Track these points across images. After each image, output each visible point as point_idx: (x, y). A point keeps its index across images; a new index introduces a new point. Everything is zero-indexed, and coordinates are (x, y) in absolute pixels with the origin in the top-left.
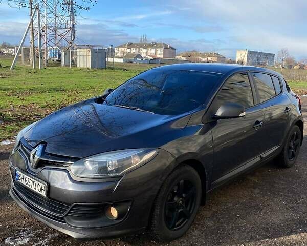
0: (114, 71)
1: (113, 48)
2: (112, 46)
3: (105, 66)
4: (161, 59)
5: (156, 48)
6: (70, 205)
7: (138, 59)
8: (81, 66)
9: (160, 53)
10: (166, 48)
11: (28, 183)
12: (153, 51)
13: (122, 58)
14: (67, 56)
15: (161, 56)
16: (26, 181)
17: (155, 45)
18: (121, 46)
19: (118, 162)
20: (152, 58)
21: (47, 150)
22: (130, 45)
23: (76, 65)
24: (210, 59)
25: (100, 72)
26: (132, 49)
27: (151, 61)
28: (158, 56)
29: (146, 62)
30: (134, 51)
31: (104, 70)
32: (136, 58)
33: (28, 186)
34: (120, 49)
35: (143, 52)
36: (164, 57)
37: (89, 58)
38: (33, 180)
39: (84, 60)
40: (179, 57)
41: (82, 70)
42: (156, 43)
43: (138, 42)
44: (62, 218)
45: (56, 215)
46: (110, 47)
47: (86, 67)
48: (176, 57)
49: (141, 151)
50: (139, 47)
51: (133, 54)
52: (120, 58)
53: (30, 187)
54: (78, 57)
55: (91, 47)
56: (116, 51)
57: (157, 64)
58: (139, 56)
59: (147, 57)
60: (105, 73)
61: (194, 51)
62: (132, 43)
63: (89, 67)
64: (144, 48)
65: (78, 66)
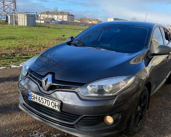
0: (41, 28)
1: (37, 14)
2: (37, 13)
3: (35, 25)
4: (66, 21)
5: (63, 15)
6: (80, 116)
7: (52, 21)
8: (21, 25)
9: (65, 18)
10: (69, 15)
11: (42, 101)
12: (61, 17)
13: (43, 20)
14: (12, 18)
15: (66, 20)
16: (39, 100)
17: (62, 13)
18: (42, 13)
19: (113, 86)
20: (61, 21)
21: (57, 78)
22: (48, 13)
23: (18, 24)
24: (93, 22)
25: (33, 28)
26: (49, 15)
27: (60, 23)
28: (65, 20)
29: (58, 23)
30: (50, 16)
31: (35, 27)
32: (51, 21)
33: (41, 103)
34: (42, 15)
35: (55, 17)
36: (68, 20)
37: (26, 20)
38: (47, 99)
39: (22, 21)
40: (76, 21)
41: (22, 27)
42: (63, 12)
43: (52, 11)
44: (73, 125)
45: (67, 123)
46: (36, 14)
47: (24, 25)
48: (75, 21)
49: (125, 78)
50: (53, 14)
51: (50, 18)
52: (42, 20)
53: (44, 104)
54: (19, 19)
55: (27, 13)
56: (39, 16)
57: (64, 24)
58: (53, 19)
59: (58, 20)
60: (36, 29)
61: (84, 18)
62: (48, 12)
63: (26, 25)
64: (56, 15)
65: (19, 24)
